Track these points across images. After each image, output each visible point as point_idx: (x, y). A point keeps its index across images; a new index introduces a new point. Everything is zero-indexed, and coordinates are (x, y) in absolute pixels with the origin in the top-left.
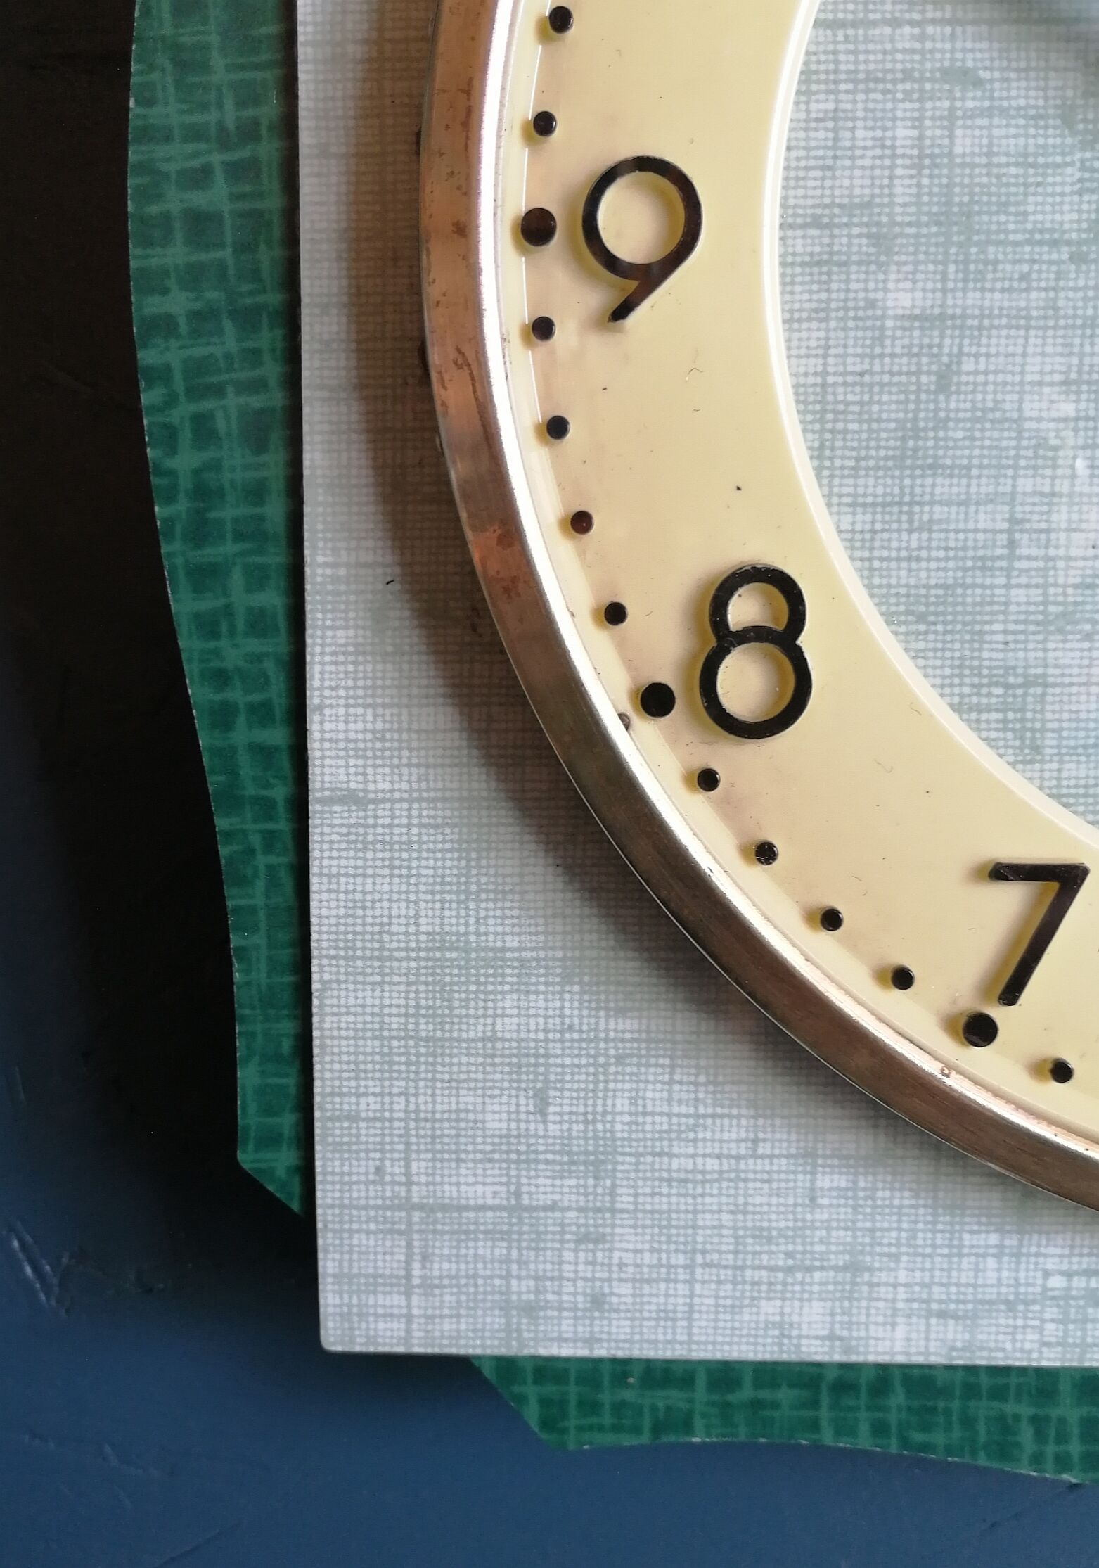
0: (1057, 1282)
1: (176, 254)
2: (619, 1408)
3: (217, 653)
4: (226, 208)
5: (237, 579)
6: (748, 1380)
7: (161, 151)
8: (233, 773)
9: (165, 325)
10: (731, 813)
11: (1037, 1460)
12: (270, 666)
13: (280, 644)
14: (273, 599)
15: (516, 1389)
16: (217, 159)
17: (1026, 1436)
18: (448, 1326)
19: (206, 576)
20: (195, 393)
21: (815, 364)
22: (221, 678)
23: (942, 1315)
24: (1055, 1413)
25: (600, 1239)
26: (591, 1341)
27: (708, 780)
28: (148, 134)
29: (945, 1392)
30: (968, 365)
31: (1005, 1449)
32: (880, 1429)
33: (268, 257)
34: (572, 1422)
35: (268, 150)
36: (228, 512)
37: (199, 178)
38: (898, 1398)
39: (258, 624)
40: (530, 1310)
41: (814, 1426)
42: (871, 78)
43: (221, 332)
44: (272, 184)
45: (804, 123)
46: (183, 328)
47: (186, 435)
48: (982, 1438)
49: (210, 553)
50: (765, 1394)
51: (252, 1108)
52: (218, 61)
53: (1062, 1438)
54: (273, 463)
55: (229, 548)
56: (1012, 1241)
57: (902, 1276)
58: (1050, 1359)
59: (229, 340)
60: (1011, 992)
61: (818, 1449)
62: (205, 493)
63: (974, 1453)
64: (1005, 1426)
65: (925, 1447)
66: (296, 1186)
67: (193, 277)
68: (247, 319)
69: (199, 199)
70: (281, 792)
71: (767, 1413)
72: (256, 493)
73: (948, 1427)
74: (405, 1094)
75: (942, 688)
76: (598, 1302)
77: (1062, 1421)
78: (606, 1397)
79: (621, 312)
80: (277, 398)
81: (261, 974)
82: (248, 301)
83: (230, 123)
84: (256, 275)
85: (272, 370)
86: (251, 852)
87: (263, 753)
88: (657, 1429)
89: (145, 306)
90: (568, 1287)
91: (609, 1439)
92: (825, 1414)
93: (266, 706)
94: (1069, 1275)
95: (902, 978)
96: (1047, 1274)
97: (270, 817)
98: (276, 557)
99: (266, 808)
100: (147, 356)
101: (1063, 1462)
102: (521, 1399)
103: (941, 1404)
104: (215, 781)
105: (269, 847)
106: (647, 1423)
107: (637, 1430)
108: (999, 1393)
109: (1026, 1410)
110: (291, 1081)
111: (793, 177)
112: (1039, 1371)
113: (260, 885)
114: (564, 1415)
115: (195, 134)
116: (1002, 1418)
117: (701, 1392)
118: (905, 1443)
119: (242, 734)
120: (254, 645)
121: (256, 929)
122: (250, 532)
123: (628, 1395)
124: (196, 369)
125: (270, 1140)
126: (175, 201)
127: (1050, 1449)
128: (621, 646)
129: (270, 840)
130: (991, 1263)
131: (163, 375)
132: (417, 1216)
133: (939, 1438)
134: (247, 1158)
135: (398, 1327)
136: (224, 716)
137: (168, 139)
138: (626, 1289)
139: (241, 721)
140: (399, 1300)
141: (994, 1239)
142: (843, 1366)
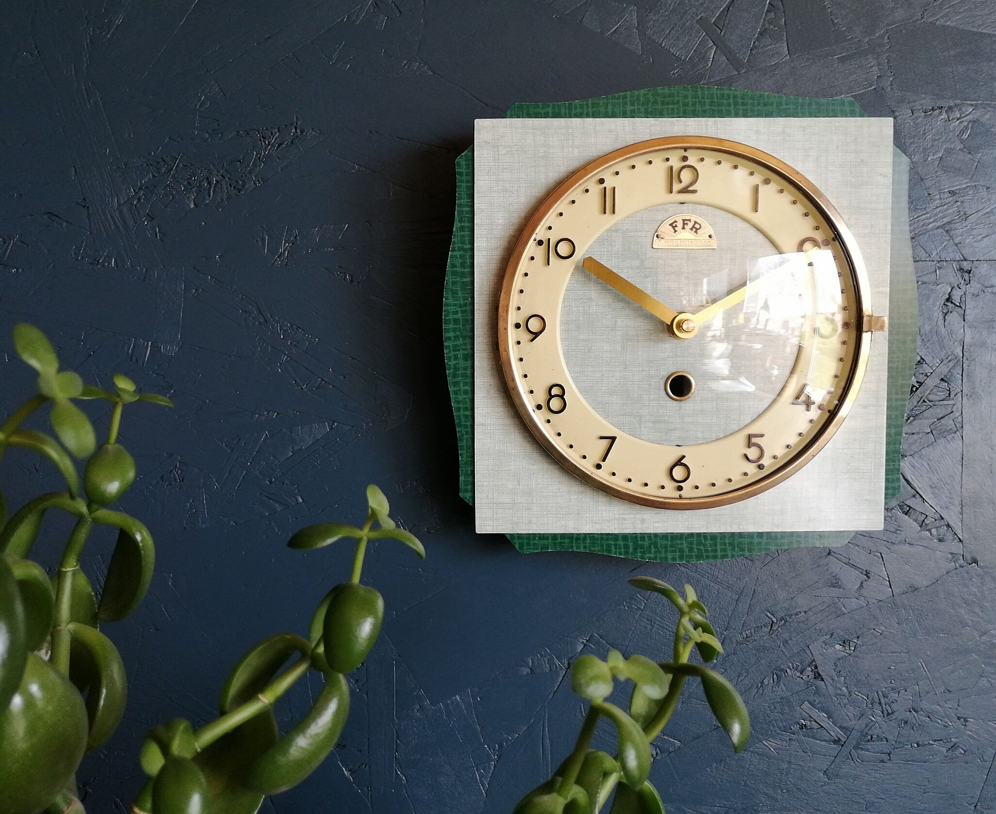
0: (617, 516)
1: (451, 326)
2: (534, 544)
3: (458, 398)
4: (461, 318)
5: (462, 384)
6: (559, 538)
7: (449, 308)
8: (460, 420)
9: (449, 338)
10: (552, 427)
11: (615, 553)
12: (467, 400)
13: (470, 396)
14: (468, 388)
15: (514, 541)
16: (459, 309)
17: (613, 548)
18: (501, 527)
19: (456, 384)
20: (455, 350)
21: (566, 348)
22: (458, 402)
23: (596, 523)
24: (618, 543)
25: (530, 509)
26: (529, 530)
27: (549, 421)
28: (446, 305)
29: (597, 539)
30: (593, 348)
31: (609, 551)
32: (585, 547)
33: (468, 327)
34: (525, 548)
35: (468, 308)
36: (460, 372)
37: (456, 313)
38: (588, 541)
39: (466, 392)
40: (517, 523)
41: (572, 547)
42: (575, 299)
43: (459, 340)
44: (469, 313)
45: (563, 307)
46: (452, 339)
47: (453, 358)
48: (605, 549)
49: (457, 379)
50: (562, 541)
51: (462, 485)
52: (460, 293)
53: (620, 548)
54: (469, 363)
55: (460, 378)
56: (608, 508)
57: (588, 515)
58: (616, 532)
59: (461, 341)
60: (604, 460)
61: (573, 552)
62: (456, 369)
63: (603, 551)
64: (609, 546)
65: (594, 551)
66: (471, 500)
67: (454, 330)
68: (464, 338)
69: (455, 316)
70: (469, 423)
71: (563, 545)
72: (465, 369)
73: (598, 546)
74: (493, 481)
75: (590, 405)
76: (530, 522)
77: (620, 545)
78: (531, 542)
79: (532, 340)
80: (470, 352)
81: (465, 458)
82: (464, 334)
83: (462, 303)
84: (466, 330)
85: (469, 347)
86: (463, 435)
87: (466, 416)
88: (542, 549)
89: (445, 335)
90: (524, 519)
91: (533, 551)
92: (574, 544)
93: (467, 407)
94: (619, 515)
95: (584, 457)
96: (615, 514)
97: (467, 428)
98: (469, 380)
99: (466, 426)
100: (445, 344)
101: (620, 553)
102: (515, 543)
103: (596, 542)
104: (456, 421)
105: (466, 434)
106: (540, 547)
107: (538, 549)
108: (607, 539)
109: (613, 543)
110: (470, 479)
111: (562, 316)
112: (615, 534)
113: (465, 441)
114: (523, 546)
115: (455, 305)
116: (608, 544)
117: (550, 541)
118: (590, 550)
119: (462, 412)
120: (465, 396)
121: (464, 450)
122: (464, 376)
123: (536, 542)
124: (455, 346)
125: (466, 491)
126: (451, 317)
127: (618, 551)
128: (532, 397)
129: (467, 432)
130: (604, 512)
131: (448, 347)
132: (495, 505)
133: (596, 549)
134: (461, 495)
135: (491, 528)
136: (459, 409)
137: (451, 306)
138: (535, 519)
139: (462, 410)
140: (491, 522)
141: (605, 507)
142: (577, 534)
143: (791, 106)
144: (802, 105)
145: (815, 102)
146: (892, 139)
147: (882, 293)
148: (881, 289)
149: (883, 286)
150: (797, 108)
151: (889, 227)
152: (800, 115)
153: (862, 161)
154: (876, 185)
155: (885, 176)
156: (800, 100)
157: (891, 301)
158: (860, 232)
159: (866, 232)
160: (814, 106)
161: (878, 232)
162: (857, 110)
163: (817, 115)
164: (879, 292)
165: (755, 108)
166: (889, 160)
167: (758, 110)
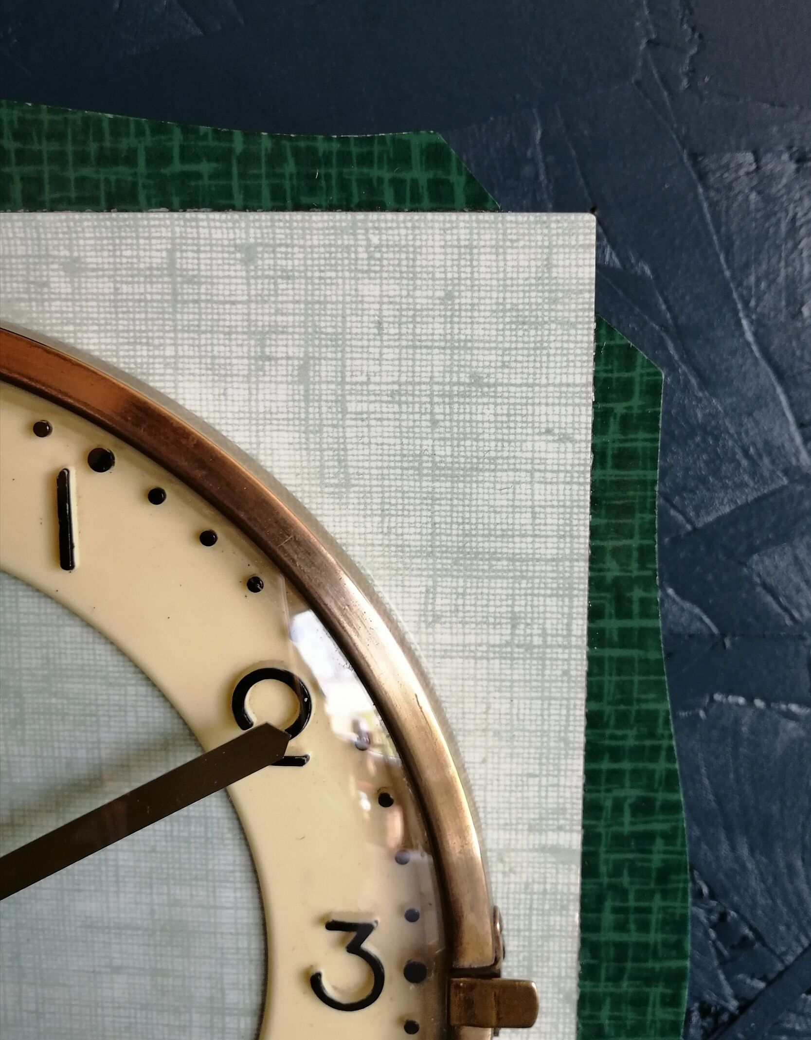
143: (205, 167)
144: (248, 159)
145: (296, 152)
146: (590, 297)
147: (555, 850)
148: (552, 838)
149: (560, 828)
150: (228, 174)
151: (580, 626)
152: (238, 198)
153: (476, 380)
154: (532, 472)
155: (564, 438)
156: (238, 142)
157: (589, 869)
158: (471, 639)
159: (495, 640)
160: (290, 167)
161: (537, 641)
162: (458, 181)
163: (305, 200)
164: (543, 849)
165: (71, 174)
166: (578, 379)
167: (81, 181)
